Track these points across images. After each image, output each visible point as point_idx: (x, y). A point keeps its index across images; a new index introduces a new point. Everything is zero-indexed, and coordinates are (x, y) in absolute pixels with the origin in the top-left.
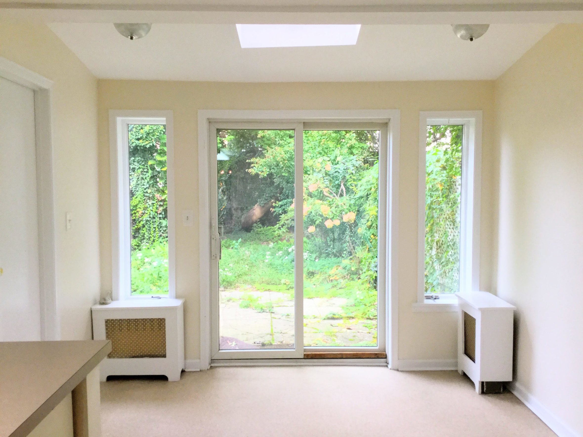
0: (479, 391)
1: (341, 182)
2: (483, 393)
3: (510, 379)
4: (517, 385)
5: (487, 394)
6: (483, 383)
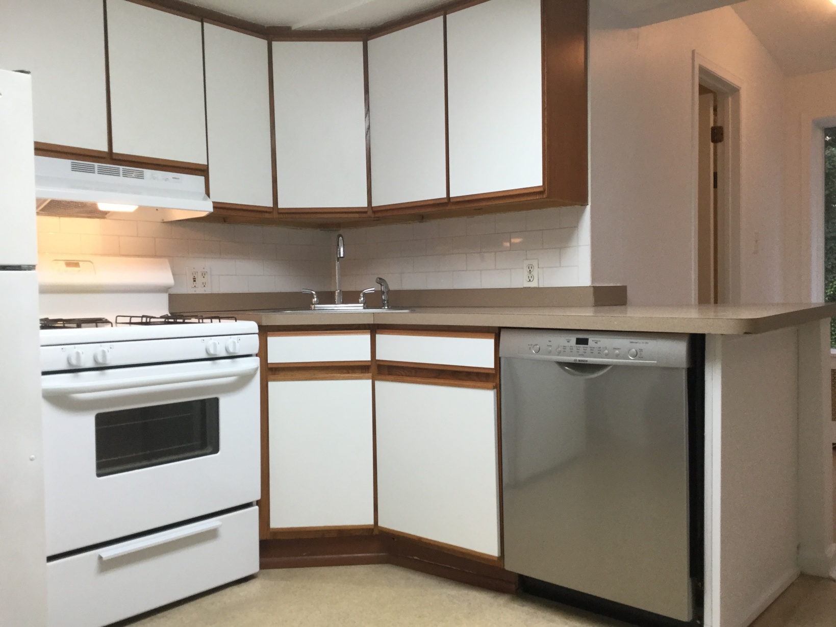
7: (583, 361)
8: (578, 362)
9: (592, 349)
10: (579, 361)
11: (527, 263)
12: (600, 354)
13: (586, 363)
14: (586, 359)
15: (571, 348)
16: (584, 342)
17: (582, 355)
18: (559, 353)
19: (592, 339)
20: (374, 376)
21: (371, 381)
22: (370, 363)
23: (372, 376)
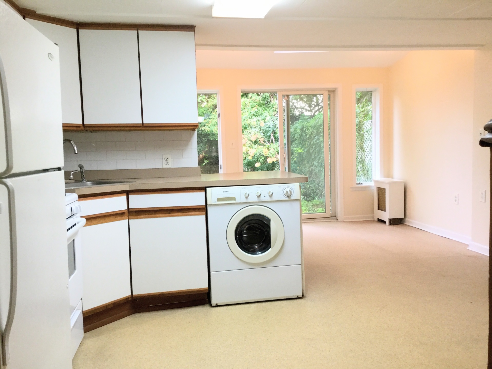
0: (388, 224)
1: (271, 134)
2: (390, 225)
3: (404, 217)
4: (407, 219)
5: (392, 225)
6: (390, 219)
11: (164, 156)
20: (129, 217)
21: (127, 220)
22: (126, 211)
23: (128, 217)
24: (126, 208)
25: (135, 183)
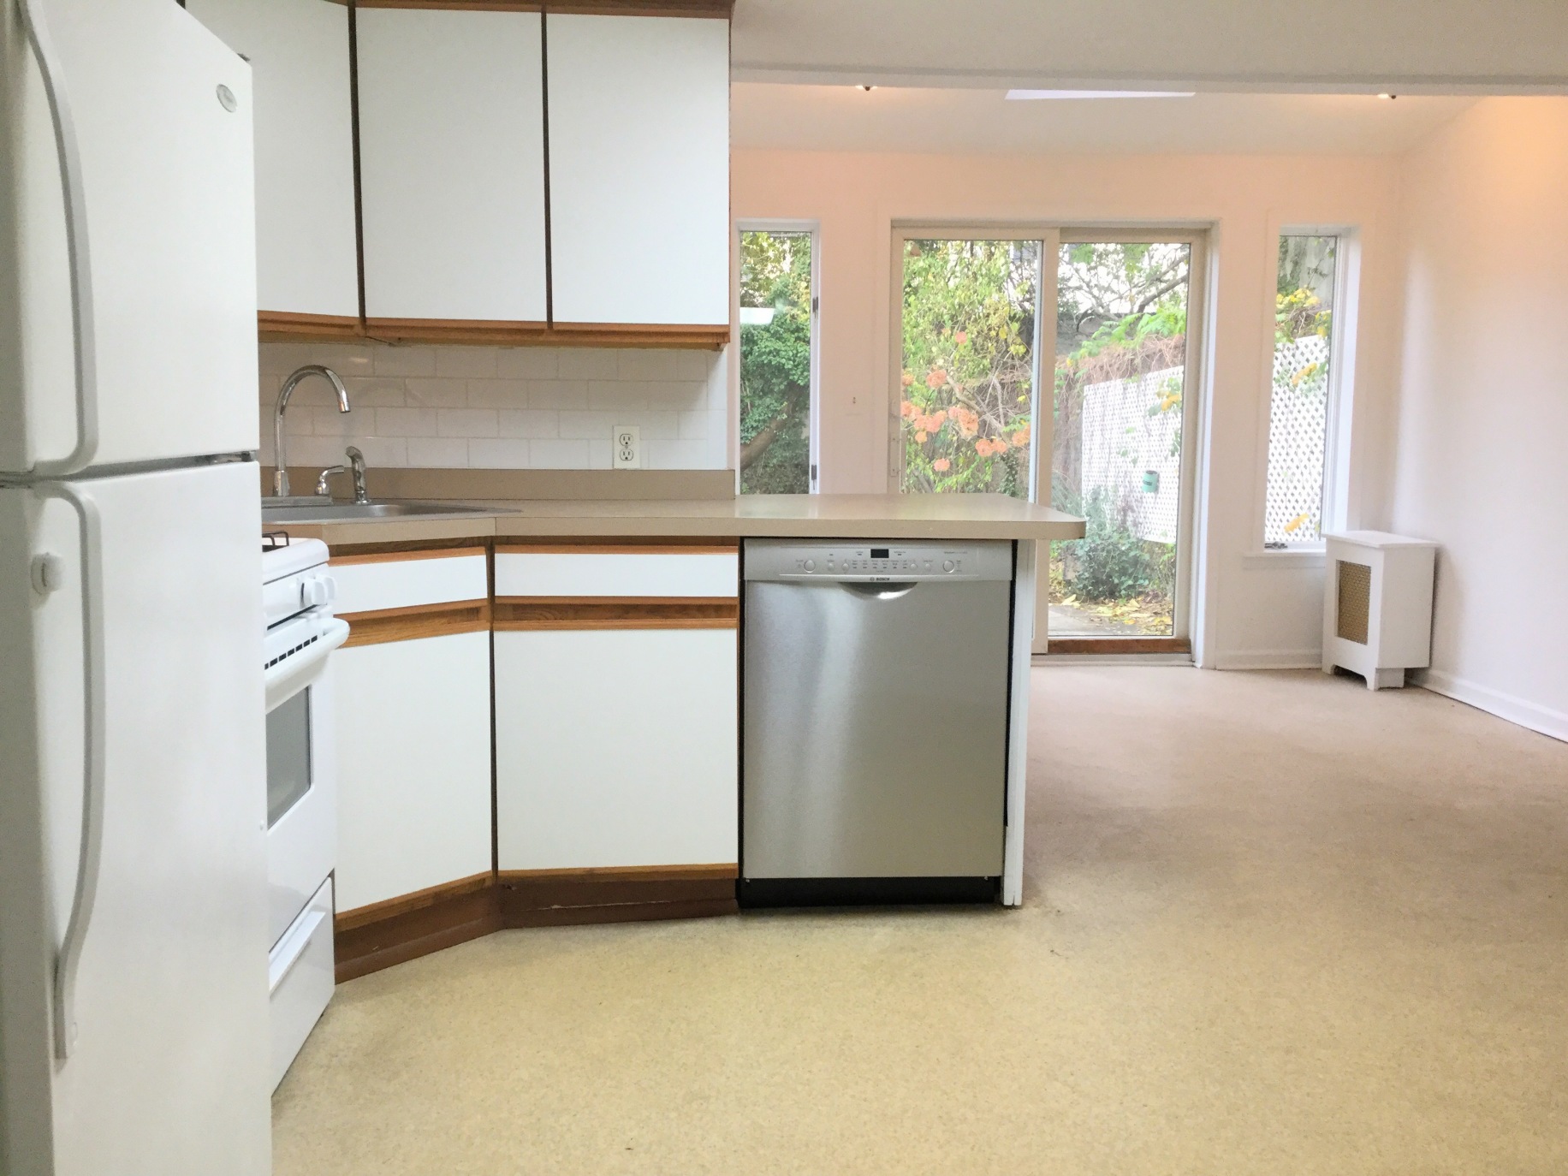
0: (1375, 687)
2: (1380, 690)
3: (1426, 666)
4: (1436, 672)
5: (1387, 692)
6: (1385, 670)
7: (883, 579)
8: (875, 581)
9: (895, 563)
10: (877, 579)
11: (619, 431)
12: (905, 568)
13: (886, 581)
14: (887, 576)
15: (865, 562)
16: (884, 554)
17: (881, 572)
18: (845, 571)
19: (893, 550)
20: (492, 623)
21: (487, 633)
22: (486, 603)
23: (489, 624)
24: (484, 594)
25: (516, 514)
